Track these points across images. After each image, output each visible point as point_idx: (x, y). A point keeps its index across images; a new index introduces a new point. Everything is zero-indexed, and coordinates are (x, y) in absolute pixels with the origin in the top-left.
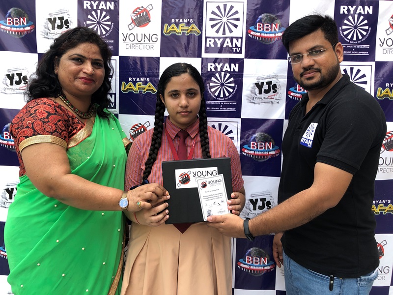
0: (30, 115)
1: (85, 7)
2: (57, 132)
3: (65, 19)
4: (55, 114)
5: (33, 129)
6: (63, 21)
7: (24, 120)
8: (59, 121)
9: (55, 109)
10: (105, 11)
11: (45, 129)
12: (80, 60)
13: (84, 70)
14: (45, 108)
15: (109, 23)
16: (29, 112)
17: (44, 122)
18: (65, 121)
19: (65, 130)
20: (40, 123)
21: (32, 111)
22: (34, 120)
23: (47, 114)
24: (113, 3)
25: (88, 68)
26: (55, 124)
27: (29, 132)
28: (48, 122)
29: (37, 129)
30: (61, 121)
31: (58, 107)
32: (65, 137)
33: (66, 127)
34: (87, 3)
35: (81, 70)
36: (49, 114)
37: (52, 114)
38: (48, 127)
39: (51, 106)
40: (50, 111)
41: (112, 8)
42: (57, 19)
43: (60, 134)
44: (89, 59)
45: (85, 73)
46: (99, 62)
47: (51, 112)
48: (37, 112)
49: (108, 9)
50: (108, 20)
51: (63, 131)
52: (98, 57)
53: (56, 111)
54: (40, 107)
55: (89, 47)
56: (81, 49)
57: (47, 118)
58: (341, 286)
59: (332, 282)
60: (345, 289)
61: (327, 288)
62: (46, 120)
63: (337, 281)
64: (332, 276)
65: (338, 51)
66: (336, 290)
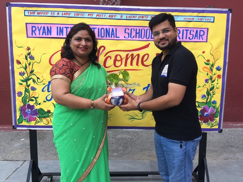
0: (56, 66)
2: (65, 74)
4: (66, 65)
7: (53, 68)
8: (67, 69)
11: (60, 72)
12: (79, 39)
13: (82, 44)
14: (63, 62)
17: (60, 69)
18: (71, 69)
19: (70, 73)
21: (57, 64)
22: (56, 68)
23: (62, 65)
25: (83, 43)
26: (65, 70)
27: (54, 73)
28: (62, 69)
29: (57, 72)
32: (69, 76)
33: (70, 72)
35: (80, 44)
36: (64, 65)
37: (65, 65)
39: (65, 61)
40: (65, 63)
43: (67, 75)
44: (83, 38)
45: (82, 45)
46: (88, 39)
48: (59, 64)
51: (68, 73)
52: (88, 36)
53: (67, 64)
55: (83, 32)
56: (79, 34)
57: (62, 67)
58: (186, 145)
59: (181, 144)
60: (188, 146)
61: (179, 147)
62: (61, 68)
63: (184, 143)
64: (181, 141)
65: (176, 31)
66: (184, 147)
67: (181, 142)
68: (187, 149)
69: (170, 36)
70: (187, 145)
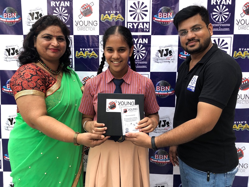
0: (21, 77)
1: (52, 6)
2: (37, 87)
3: (40, 13)
4: (36, 75)
5: (22, 86)
6: (39, 14)
7: (17, 80)
9: (36, 72)
10: (64, 7)
11: (29, 86)
13: (52, 44)
14: (30, 71)
15: (67, 15)
16: (20, 74)
17: (28, 81)
18: (43, 79)
19: (43, 85)
20: (26, 82)
21: (22, 74)
22: (22, 80)
23: (31, 75)
24: (69, 2)
25: (54, 42)
26: (35, 82)
27: (20, 88)
29: (24, 86)
30: (40, 80)
31: (38, 71)
32: (43, 90)
33: (43, 83)
34: (53, 3)
36: (32, 75)
37: (34, 75)
38: (31, 84)
39: (33, 70)
41: (69, 5)
42: (35, 13)
43: (39, 88)
44: (55, 36)
45: (52, 46)
47: (33, 74)
48: (25, 74)
49: (66, 6)
50: (66, 13)
51: (41, 86)
54: (26, 71)
55: (54, 28)
56: (49, 30)
57: (31, 78)
58: (214, 178)
59: (208, 176)
60: (217, 180)
61: (205, 180)
62: (30, 80)
63: (212, 175)
64: (209, 172)
65: (210, 29)
66: (212, 181)
67: (209, 174)
68: (216, 183)
69: (202, 36)
70: (216, 178)
